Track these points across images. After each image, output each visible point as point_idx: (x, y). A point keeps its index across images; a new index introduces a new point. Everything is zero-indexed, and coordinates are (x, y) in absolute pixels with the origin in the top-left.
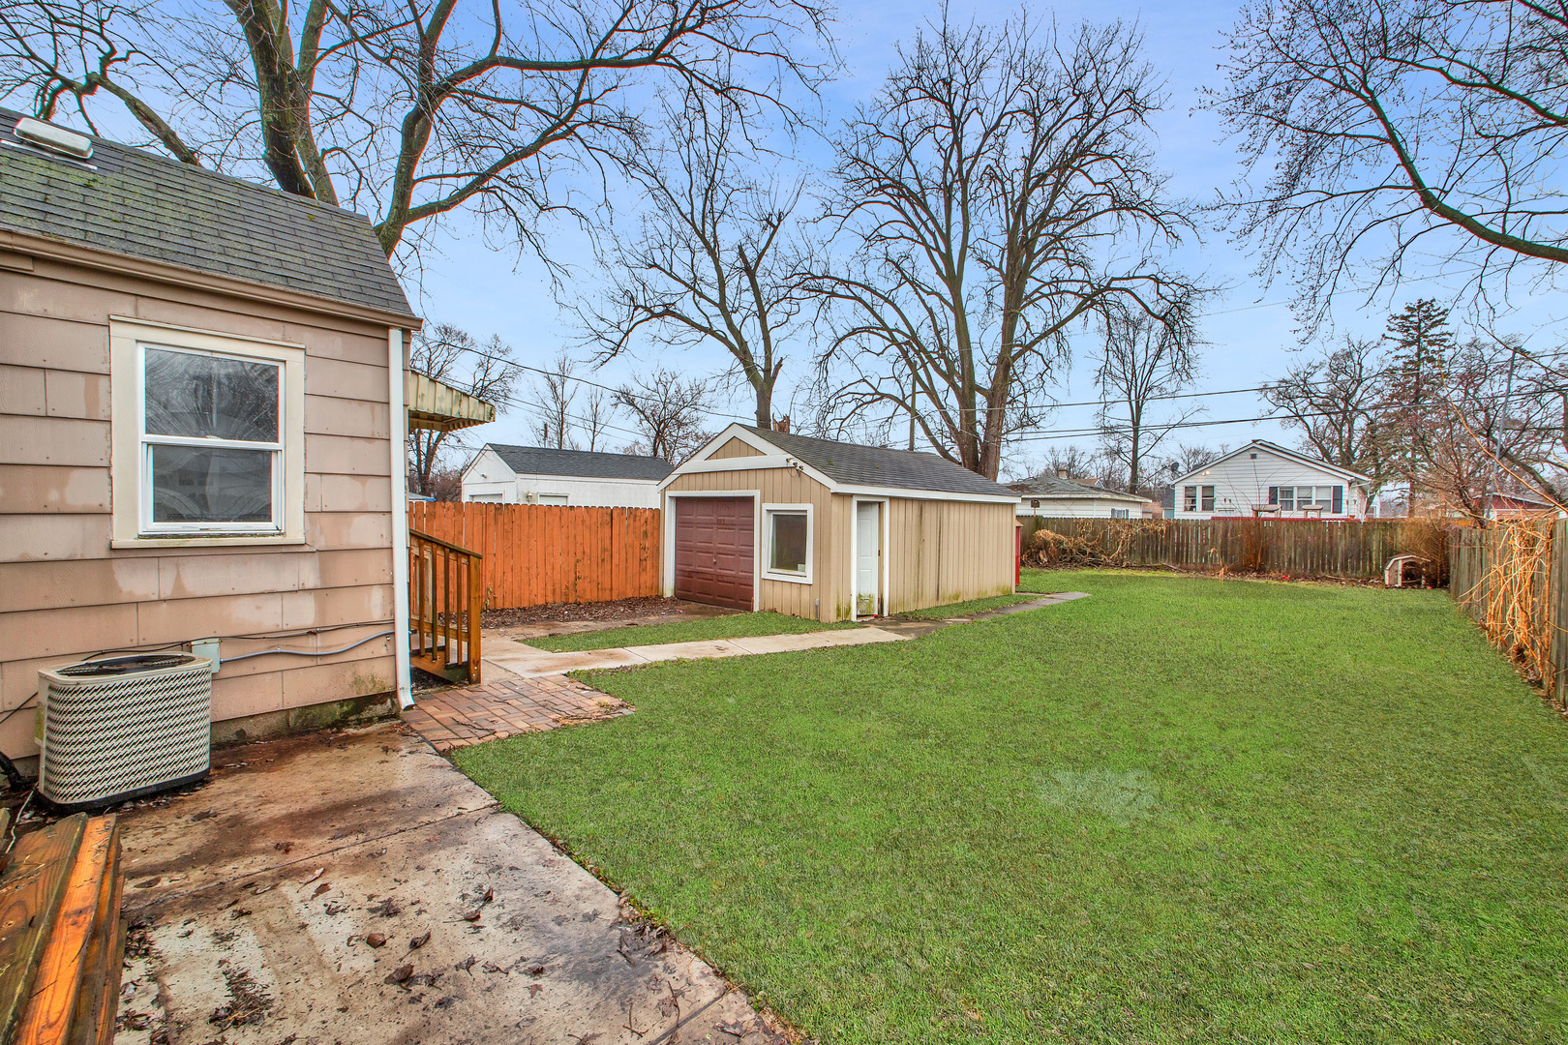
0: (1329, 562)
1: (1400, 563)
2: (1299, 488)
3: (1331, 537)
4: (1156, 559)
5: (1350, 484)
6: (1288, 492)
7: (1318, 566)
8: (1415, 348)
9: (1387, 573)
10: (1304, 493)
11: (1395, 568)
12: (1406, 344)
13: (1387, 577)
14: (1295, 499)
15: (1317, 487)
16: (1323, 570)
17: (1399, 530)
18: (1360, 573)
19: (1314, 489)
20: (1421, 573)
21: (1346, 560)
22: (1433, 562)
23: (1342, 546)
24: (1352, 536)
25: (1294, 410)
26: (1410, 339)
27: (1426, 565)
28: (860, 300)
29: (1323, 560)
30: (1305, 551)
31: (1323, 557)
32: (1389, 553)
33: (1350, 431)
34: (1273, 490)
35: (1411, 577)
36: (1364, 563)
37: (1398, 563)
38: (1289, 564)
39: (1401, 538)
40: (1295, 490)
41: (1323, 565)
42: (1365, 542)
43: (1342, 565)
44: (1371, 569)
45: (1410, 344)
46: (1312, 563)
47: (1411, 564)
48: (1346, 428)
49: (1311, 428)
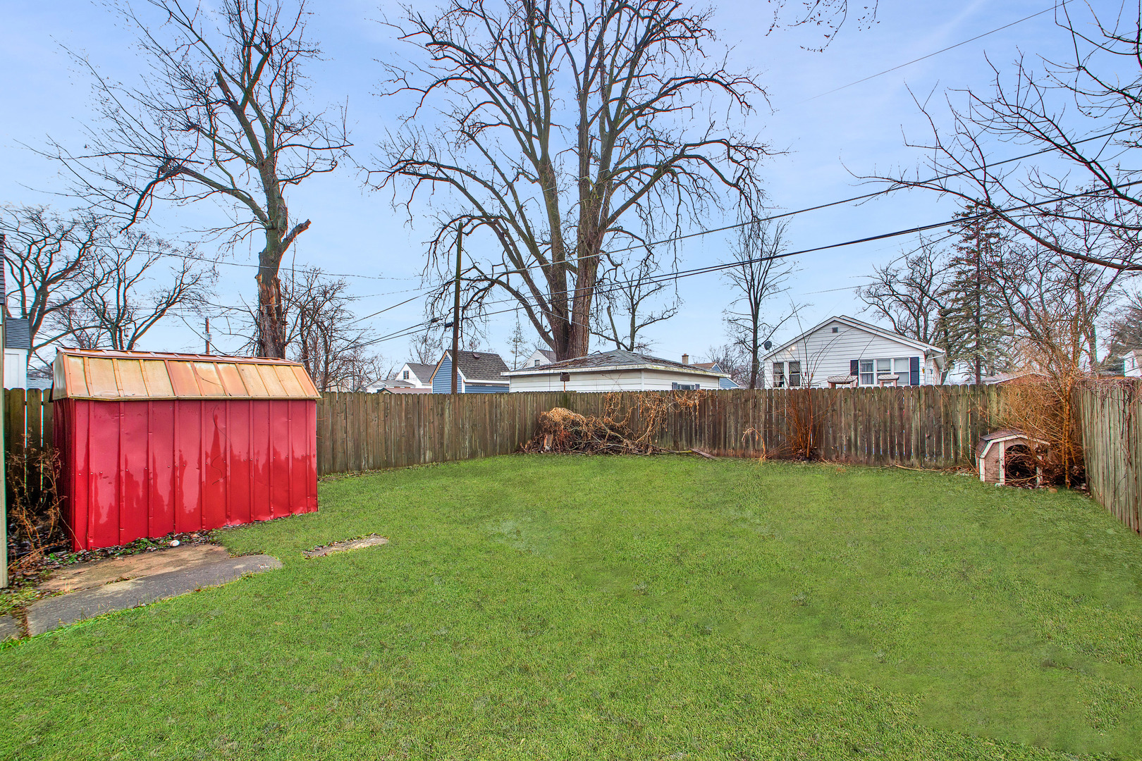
0: (900, 445)
1: (1002, 449)
2: (878, 360)
3: (901, 409)
4: (690, 443)
5: (926, 356)
6: (869, 364)
7: (885, 451)
8: (975, 242)
9: (982, 463)
10: (883, 366)
11: (994, 455)
12: (969, 238)
13: (982, 471)
14: (875, 372)
15: (896, 360)
16: (893, 457)
17: (994, 395)
18: (941, 461)
19: (892, 361)
20: (1036, 463)
21: (923, 442)
22: (1055, 445)
23: (916, 422)
24: (928, 406)
25: (882, 307)
26: (971, 233)
27: (1043, 450)
28: (453, 181)
29: (892, 442)
30: (867, 429)
31: (892, 437)
32: (982, 430)
33: (926, 321)
34: (854, 364)
35: (1019, 468)
36: (947, 445)
37: (998, 448)
38: (849, 449)
39: (997, 408)
40: (875, 362)
41: (892, 449)
42: (947, 415)
43: (917, 449)
44: (956, 454)
45: (971, 238)
46: (877, 445)
47: (1021, 449)
48: (922, 318)
49: (896, 322)
